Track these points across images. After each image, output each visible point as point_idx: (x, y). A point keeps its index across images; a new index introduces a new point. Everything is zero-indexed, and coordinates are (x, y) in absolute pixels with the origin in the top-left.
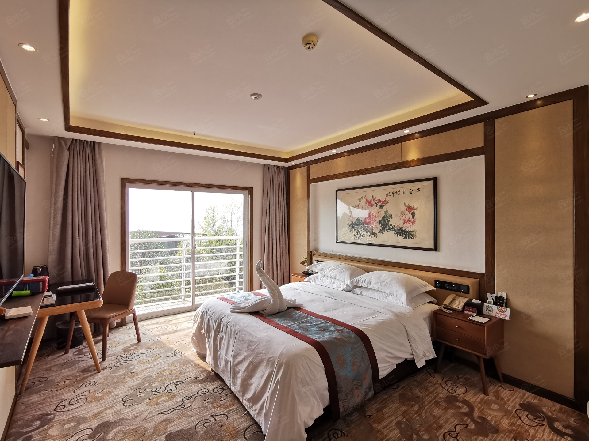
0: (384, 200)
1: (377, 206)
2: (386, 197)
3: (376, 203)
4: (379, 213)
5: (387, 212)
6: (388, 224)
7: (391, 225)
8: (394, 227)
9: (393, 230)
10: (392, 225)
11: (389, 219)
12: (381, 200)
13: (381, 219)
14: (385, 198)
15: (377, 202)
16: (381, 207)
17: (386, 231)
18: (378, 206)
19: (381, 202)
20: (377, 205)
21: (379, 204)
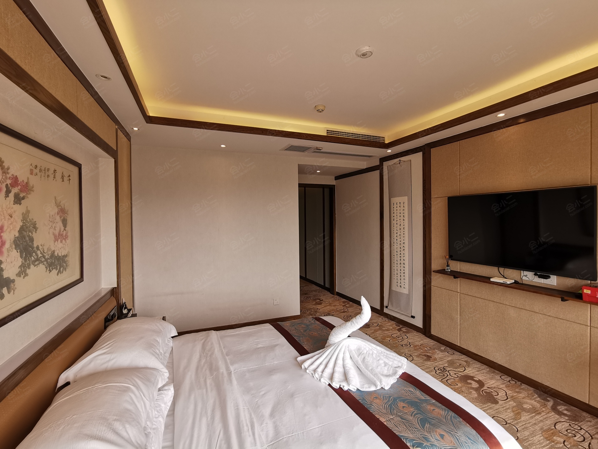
0: (26, 181)
1: (7, 195)
2: (30, 176)
3: (7, 185)
4: (11, 217)
5: (28, 216)
6: (33, 248)
7: (38, 248)
8: (44, 251)
9: (43, 260)
10: (40, 247)
11: (32, 233)
12: (20, 180)
13: (17, 235)
14: (28, 179)
15: (9, 182)
16: (18, 200)
17: (32, 266)
18: (12, 195)
19: (19, 187)
20: (8, 192)
21: (15, 190)
